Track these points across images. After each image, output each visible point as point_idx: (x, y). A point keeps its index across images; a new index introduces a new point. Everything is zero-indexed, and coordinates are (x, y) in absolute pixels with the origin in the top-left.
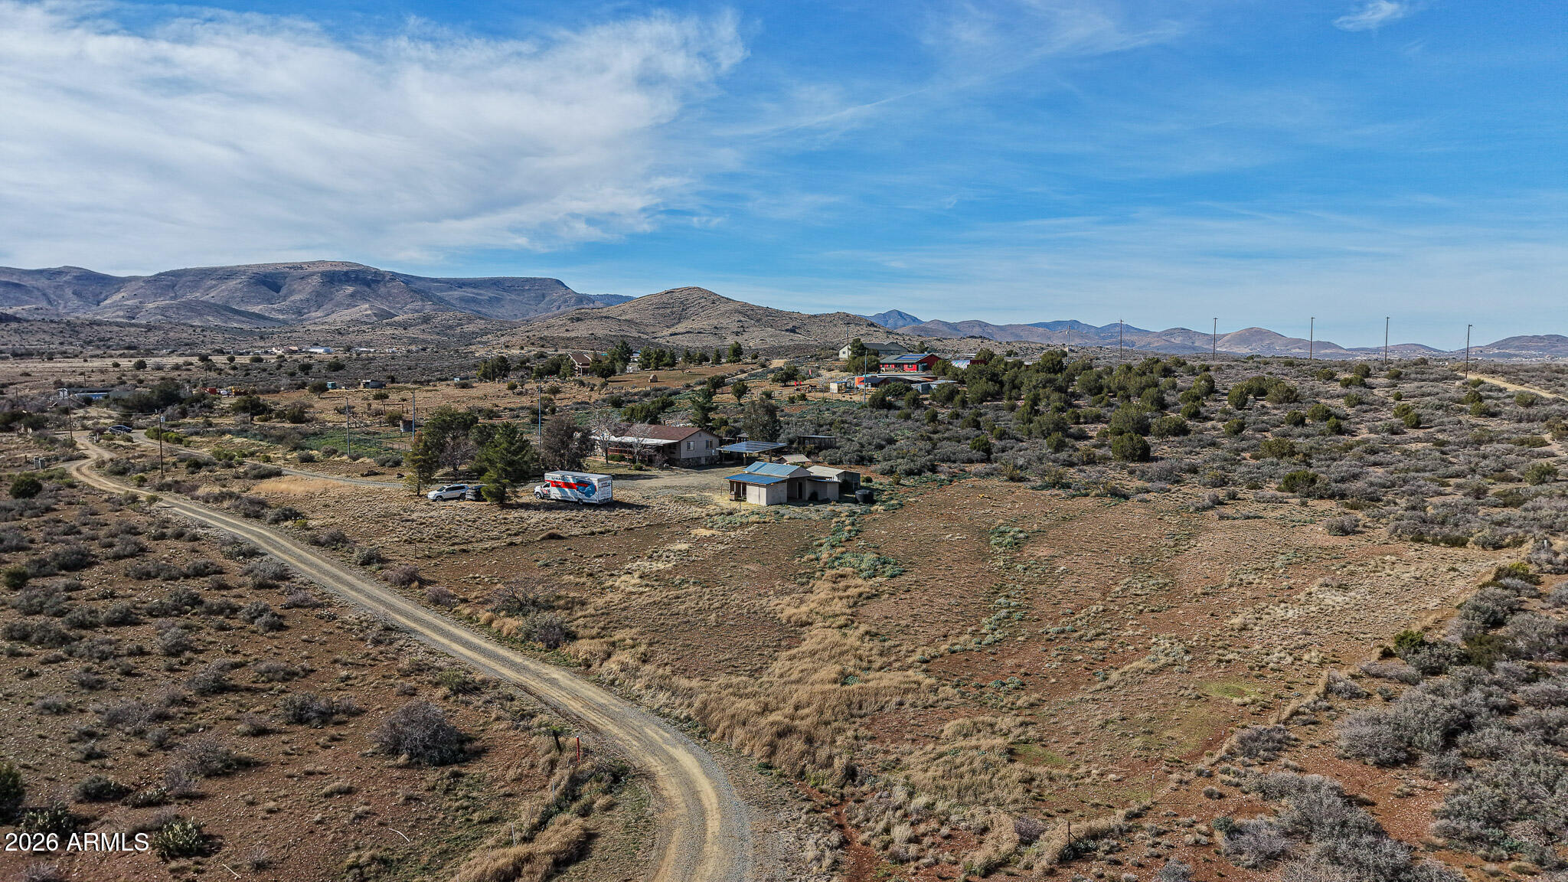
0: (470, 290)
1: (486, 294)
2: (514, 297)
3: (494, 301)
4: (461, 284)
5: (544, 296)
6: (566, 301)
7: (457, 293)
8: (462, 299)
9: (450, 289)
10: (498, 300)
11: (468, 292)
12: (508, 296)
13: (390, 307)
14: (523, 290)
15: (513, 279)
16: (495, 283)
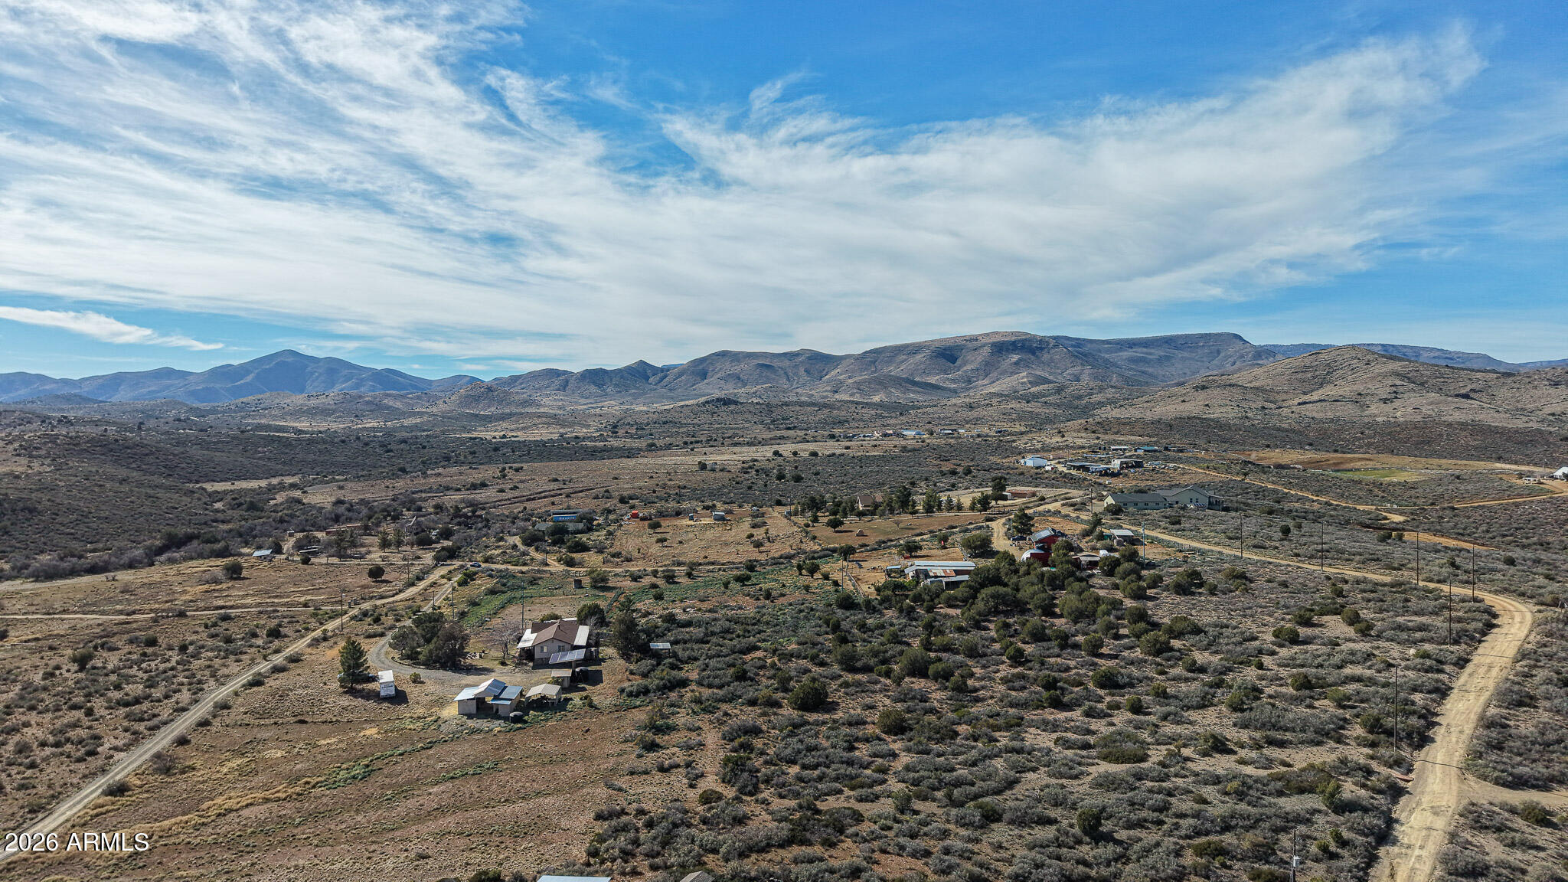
0: (1140, 350)
1: (1157, 353)
2: (1186, 354)
3: (1161, 360)
4: (1131, 344)
5: (1219, 352)
6: (1242, 356)
7: (1126, 354)
8: (1132, 360)
9: (1121, 350)
10: (1168, 358)
11: (1139, 352)
12: (1180, 354)
13: (1050, 373)
14: (1197, 347)
15: (1187, 336)
16: (1168, 341)
